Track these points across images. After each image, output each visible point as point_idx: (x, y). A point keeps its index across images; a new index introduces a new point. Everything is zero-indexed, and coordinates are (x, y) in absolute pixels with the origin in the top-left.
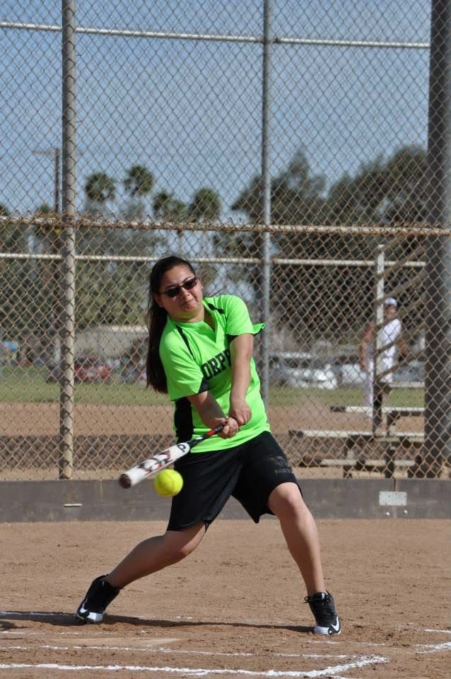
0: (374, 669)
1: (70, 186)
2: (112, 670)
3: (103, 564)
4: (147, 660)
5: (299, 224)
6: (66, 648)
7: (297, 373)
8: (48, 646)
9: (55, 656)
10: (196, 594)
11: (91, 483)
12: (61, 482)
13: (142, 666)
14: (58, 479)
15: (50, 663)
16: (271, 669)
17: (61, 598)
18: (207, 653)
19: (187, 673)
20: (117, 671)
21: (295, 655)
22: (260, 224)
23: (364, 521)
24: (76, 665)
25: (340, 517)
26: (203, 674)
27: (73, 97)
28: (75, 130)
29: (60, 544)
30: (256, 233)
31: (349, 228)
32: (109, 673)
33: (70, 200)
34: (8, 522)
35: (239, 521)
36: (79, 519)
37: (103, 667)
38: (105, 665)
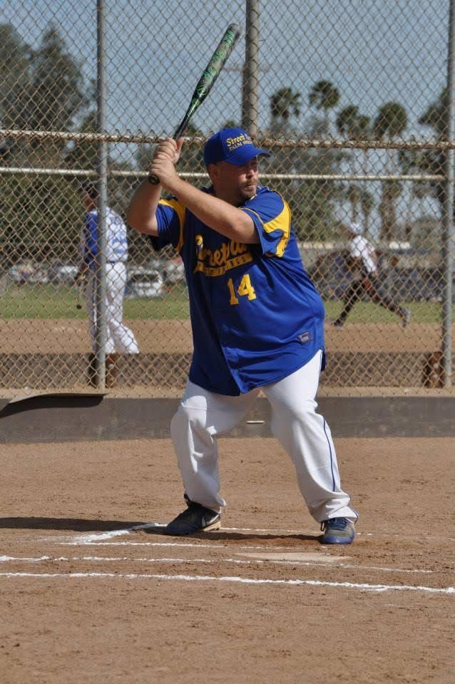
1: (252, 105)
2: (293, 585)
3: (286, 480)
4: (328, 575)
6: (249, 562)
8: (231, 560)
9: (237, 569)
10: (376, 511)
13: (322, 581)
15: (233, 576)
16: (451, 586)
17: (243, 514)
18: (387, 569)
19: (366, 588)
20: (298, 585)
22: (443, 141)
24: (258, 579)
26: (382, 590)
27: (256, 15)
28: (258, 49)
29: (244, 459)
30: (440, 150)
32: (290, 587)
33: (252, 119)
36: (261, 436)
37: (284, 582)
38: (286, 579)
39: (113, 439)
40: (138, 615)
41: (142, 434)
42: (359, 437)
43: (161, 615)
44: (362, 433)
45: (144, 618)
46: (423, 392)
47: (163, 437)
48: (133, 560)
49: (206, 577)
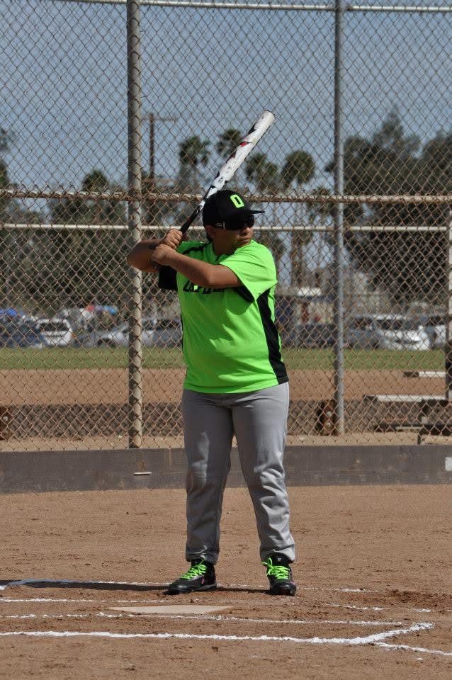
0: (418, 636)
1: (135, 161)
2: (161, 639)
4: (197, 627)
5: (362, 194)
6: (121, 616)
7: (389, 333)
8: (103, 614)
9: (108, 624)
11: (160, 452)
12: (131, 452)
13: (190, 634)
14: (128, 448)
15: (103, 631)
16: (317, 636)
19: (233, 640)
20: (166, 639)
21: (343, 622)
23: (431, 487)
24: (127, 633)
27: (138, 72)
28: (141, 105)
29: (130, 511)
31: (412, 197)
32: (158, 641)
34: (81, 490)
35: (308, 488)
36: (149, 487)
37: (153, 635)
38: (156, 633)
41: (30, 488)
43: (25, 673)
46: (319, 441)
47: (51, 491)
48: (4, 618)
49: (77, 633)
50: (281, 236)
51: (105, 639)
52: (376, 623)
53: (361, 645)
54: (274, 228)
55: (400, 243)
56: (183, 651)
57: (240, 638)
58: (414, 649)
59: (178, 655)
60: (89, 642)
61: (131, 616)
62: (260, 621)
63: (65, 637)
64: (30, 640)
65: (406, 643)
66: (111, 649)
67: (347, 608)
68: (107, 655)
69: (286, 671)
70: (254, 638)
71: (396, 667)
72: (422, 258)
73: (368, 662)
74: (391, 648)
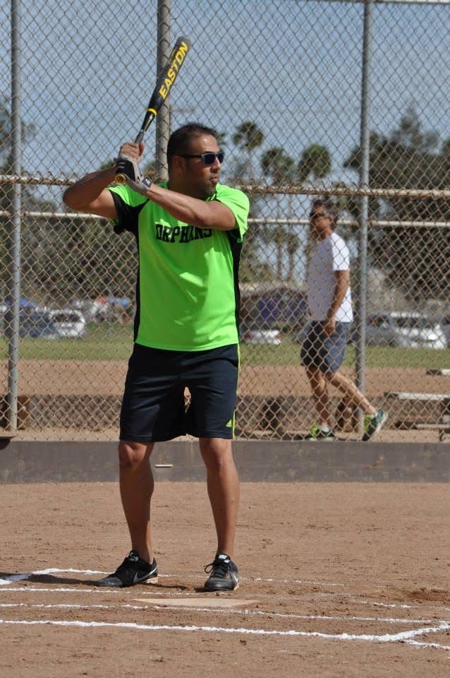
1: (162, 150)
2: (189, 631)
4: (224, 621)
5: (391, 188)
6: (146, 607)
7: (405, 331)
8: (128, 605)
11: (181, 444)
13: (218, 627)
15: (129, 622)
16: (345, 632)
20: (194, 631)
21: (371, 619)
24: (154, 625)
25: (430, 482)
31: (442, 191)
32: (185, 633)
33: (163, 163)
34: (101, 481)
35: (329, 484)
36: (170, 480)
37: (180, 628)
38: (183, 625)
39: (19, 483)
40: (29, 662)
41: (50, 478)
42: (267, 481)
43: (53, 662)
44: (270, 477)
45: (35, 665)
47: (71, 481)
48: (29, 607)
49: (102, 624)
50: (297, 230)
51: (132, 630)
52: (405, 621)
53: (390, 642)
54: (290, 221)
55: (417, 238)
56: (211, 643)
57: (267, 633)
58: (444, 647)
59: (207, 648)
60: (116, 633)
61: (157, 607)
62: (287, 616)
63: (91, 627)
64: (56, 629)
65: (437, 641)
66: (138, 640)
67: (375, 605)
68: (134, 645)
69: (316, 667)
70: (281, 633)
71: (427, 666)
72: (438, 254)
73: (397, 659)
74: (421, 646)
